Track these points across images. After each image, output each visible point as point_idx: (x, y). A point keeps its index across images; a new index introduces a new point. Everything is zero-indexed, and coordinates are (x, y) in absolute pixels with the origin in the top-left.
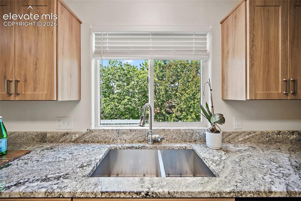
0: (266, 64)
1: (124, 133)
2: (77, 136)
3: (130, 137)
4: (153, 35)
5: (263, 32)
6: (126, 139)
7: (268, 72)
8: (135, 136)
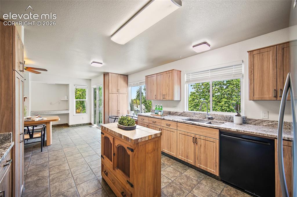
0: (261, 82)
1: (197, 114)
2: (180, 113)
3: (199, 116)
4: (210, 70)
5: (259, 66)
6: (197, 116)
7: (263, 86)
8: (201, 116)
